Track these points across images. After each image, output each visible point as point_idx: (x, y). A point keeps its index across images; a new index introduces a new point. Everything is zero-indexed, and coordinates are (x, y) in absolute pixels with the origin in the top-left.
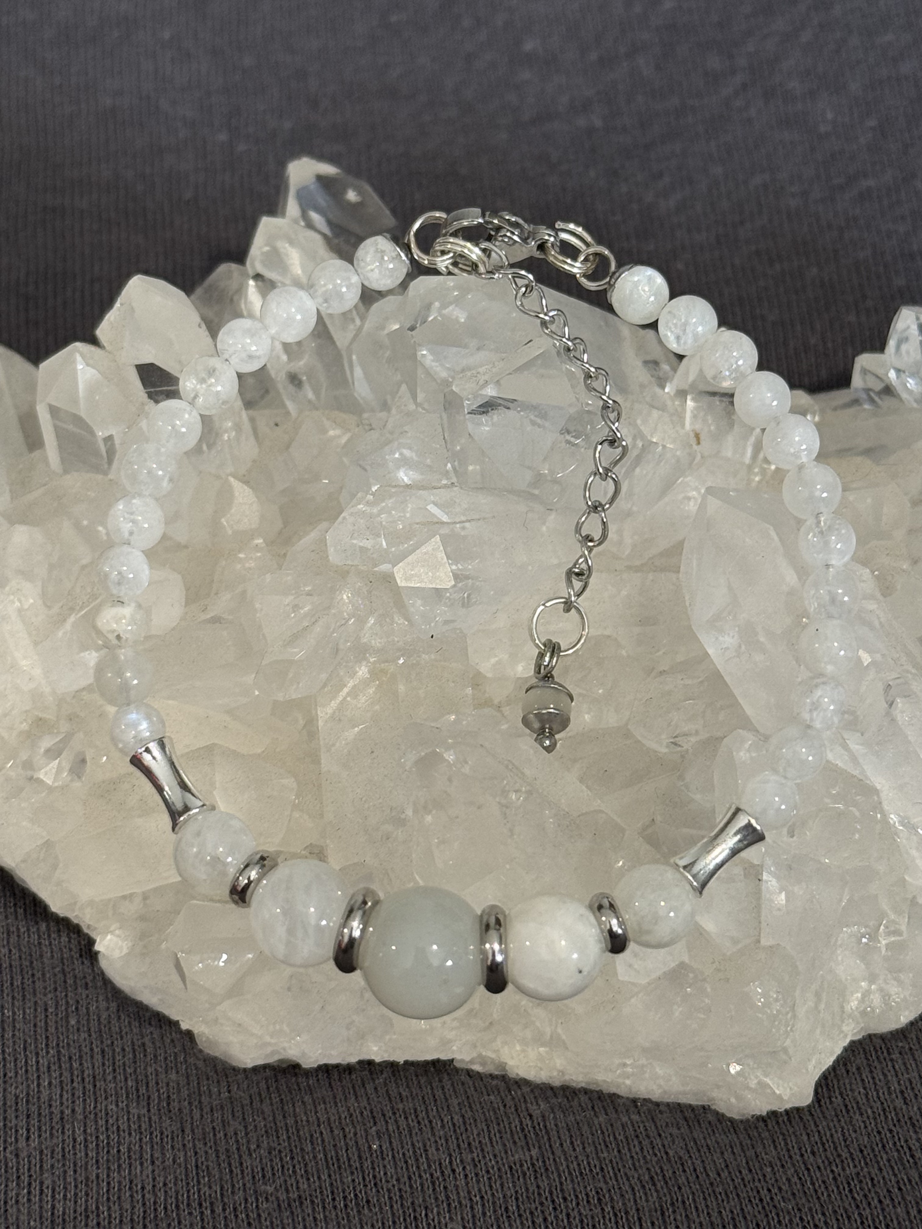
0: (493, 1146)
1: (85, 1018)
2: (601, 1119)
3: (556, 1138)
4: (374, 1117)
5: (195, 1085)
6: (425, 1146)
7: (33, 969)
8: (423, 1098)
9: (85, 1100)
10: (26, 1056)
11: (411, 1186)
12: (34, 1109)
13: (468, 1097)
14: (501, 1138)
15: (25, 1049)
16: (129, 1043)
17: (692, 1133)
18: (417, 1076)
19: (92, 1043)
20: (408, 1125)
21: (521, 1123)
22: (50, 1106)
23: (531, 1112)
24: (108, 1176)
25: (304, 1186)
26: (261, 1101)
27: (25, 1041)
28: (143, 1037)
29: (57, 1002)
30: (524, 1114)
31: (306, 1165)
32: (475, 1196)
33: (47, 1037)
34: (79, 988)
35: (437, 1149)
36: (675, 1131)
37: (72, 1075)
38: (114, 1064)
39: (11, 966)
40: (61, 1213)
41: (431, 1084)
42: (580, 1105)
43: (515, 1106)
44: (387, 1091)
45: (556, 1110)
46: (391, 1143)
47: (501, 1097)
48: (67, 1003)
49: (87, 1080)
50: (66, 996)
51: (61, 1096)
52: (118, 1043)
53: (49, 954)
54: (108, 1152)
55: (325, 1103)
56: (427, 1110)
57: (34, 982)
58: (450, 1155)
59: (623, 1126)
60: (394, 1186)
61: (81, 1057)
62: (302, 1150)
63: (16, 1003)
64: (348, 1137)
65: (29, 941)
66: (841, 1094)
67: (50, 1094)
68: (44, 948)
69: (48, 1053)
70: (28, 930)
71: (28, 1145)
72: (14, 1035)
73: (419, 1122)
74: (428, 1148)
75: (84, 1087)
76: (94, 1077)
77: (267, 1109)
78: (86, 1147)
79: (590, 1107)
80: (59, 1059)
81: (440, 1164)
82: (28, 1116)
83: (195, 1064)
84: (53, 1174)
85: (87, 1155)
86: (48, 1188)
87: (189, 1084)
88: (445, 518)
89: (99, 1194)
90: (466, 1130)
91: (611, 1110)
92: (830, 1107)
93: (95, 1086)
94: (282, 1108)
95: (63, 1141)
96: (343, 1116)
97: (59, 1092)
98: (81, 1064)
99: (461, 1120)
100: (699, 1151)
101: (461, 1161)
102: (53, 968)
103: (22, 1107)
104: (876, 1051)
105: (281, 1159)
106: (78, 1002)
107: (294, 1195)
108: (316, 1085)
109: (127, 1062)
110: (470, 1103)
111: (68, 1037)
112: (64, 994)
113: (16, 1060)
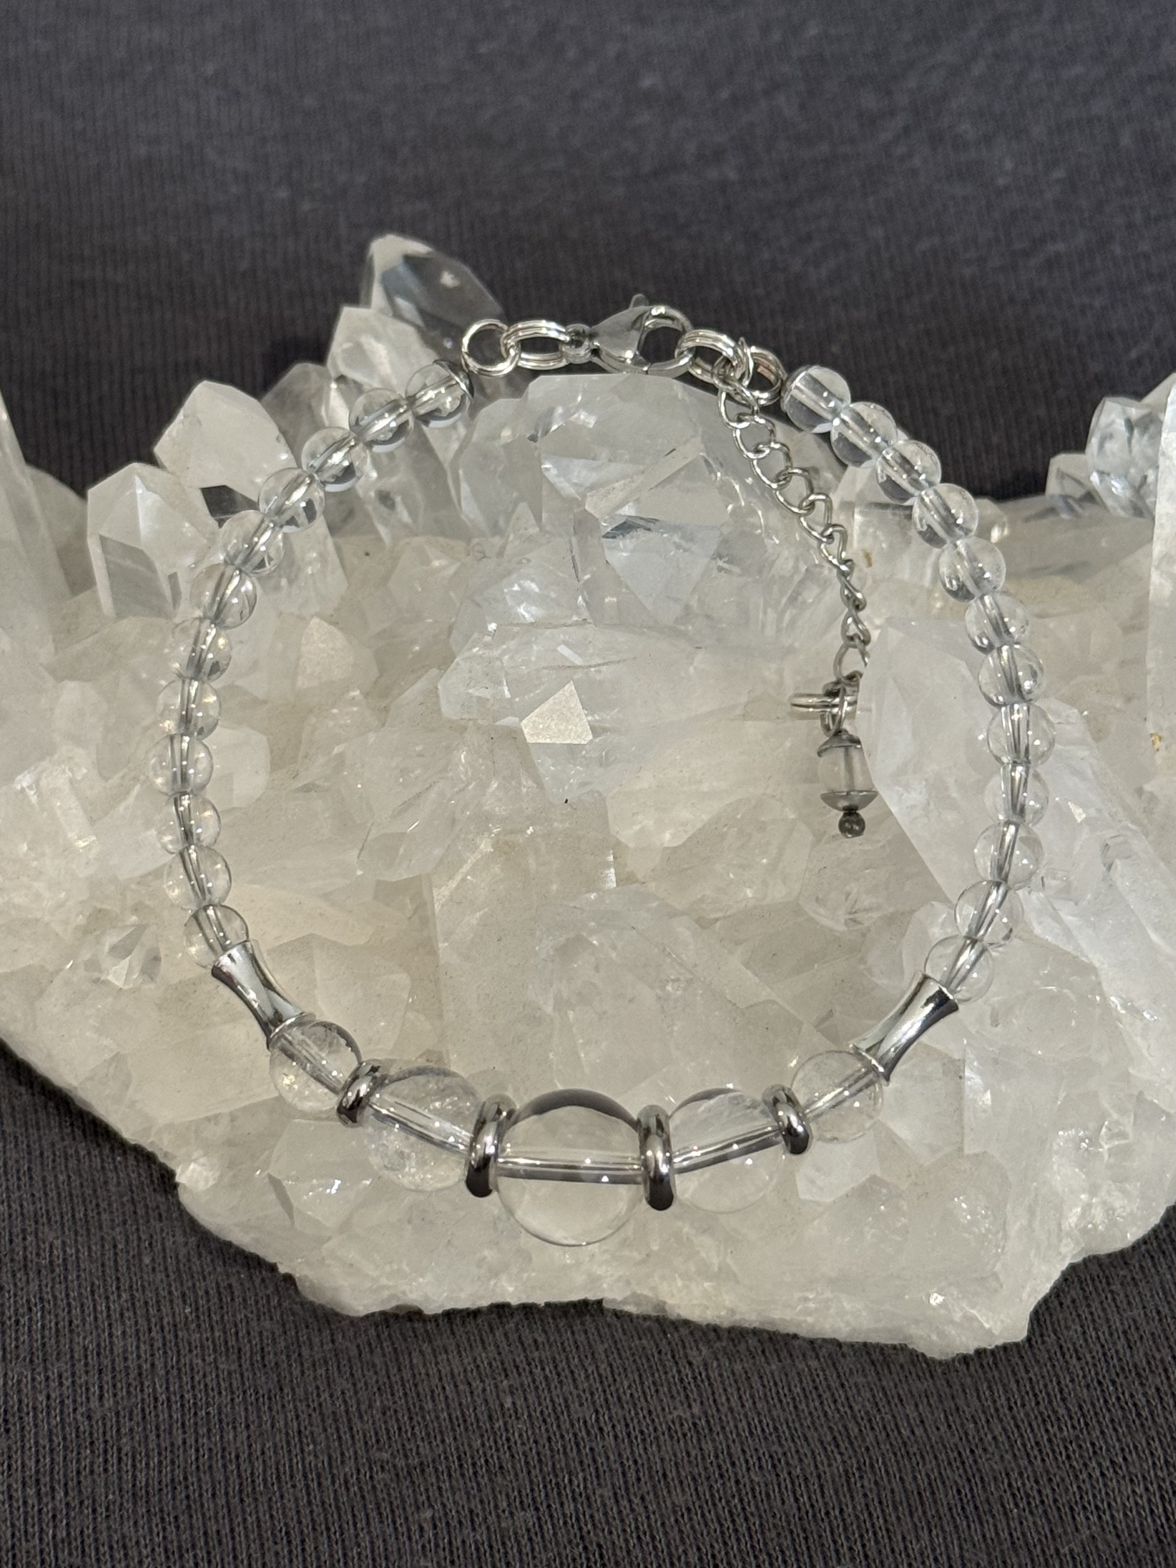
0: (646, 1401)
1: (161, 1256)
2: (774, 1367)
3: (721, 1391)
4: (505, 1370)
5: (293, 1333)
6: (566, 1401)
7: (97, 1198)
8: (562, 1344)
9: (165, 1353)
10: (94, 1300)
11: (551, 1450)
12: (106, 1362)
13: (616, 1342)
14: (657, 1391)
15: (93, 1292)
16: (214, 1285)
17: (880, 1380)
18: (554, 1318)
19: (170, 1285)
20: (546, 1378)
21: (679, 1372)
22: (126, 1359)
23: (691, 1359)
24: (197, 1441)
25: (425, 1450)
26: (371, 1352)
27: (93, 1285)
28: (228, 1276)
29: (127, 1237)
30: (683, 1362)
31: (426, 1426)
32: (628, 1459)
33: (118, 1279)
34: (152, 1220)
35: (581, 1405)
36: (861, 1380)
37: (149, 1321)
38: (197, 1309)
39: (71, 1195)
40: (143, 1483)
41: (571, 1327)
42: (748, 1349)
43: (672, 1351)
44: (520, 1337)
45: (720, 1357)
46: (526, 1399)
47: (655, 1342)
48: (139, 1238)
49: (166, 1329)
50: (138, 1229)
51: (138, 1348)
52: (201, 1286)
53: (115, 1180)
54: (196, 1414)
55: (446, 1352)
56: (567, 1359)
57: (99, 1214)
58: (597, 1412)
59: (799, 1374)
60: (531, 1449)
61: (158, 1302)
62: (421, 1408)
63: (79, 1238)
64: (476, 1393)
65: (90, 1166)
66: (1055, 1332)
67: (125, 1345)
68: (110, 1174)
69: (119, 1296)
70: (89, 1153)
71: (102, 1406)
72: (78, 1277)
73: (559, 1375)
74: (570, 1402)
75: (164, 1338)
76: (175, 1326)
77: (378, 1361)
78: (169, 1407)
79: (759, 1352)
80: (133, 1304)
81: (585, 1422)
82: (100, 1371)
83: (291, 1309)
84: (132, 1439)
85: (171, 1417)
86: (126, 1455)
87: (285, 1333)
88: (578, 661)
89: (186, 1462)
90: (615, 1380)
91: (784, 1354)
92: (1041, 1347)
93: (176, 1336)
94: (397, 1360)
95: (143, 1400)
96: (469, 1368)
97: (135, 1344)
98: (159, 1310)
99: (608, 1369)
100: (889, 1402)
101: (610, 1418)
102: (121, 1196)
103: (92, 1360)
104: (1093, 1280)
105: (397, 1420)
106: (152, 1237)
107: (414, 1461)
108: (435, 1331)
109: (213, 1308)
110: (618, 1349)
111: (141, 1278)
112: (134, 1227)
113: (82, 1306)
